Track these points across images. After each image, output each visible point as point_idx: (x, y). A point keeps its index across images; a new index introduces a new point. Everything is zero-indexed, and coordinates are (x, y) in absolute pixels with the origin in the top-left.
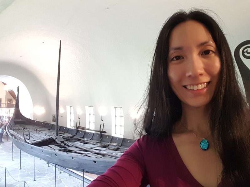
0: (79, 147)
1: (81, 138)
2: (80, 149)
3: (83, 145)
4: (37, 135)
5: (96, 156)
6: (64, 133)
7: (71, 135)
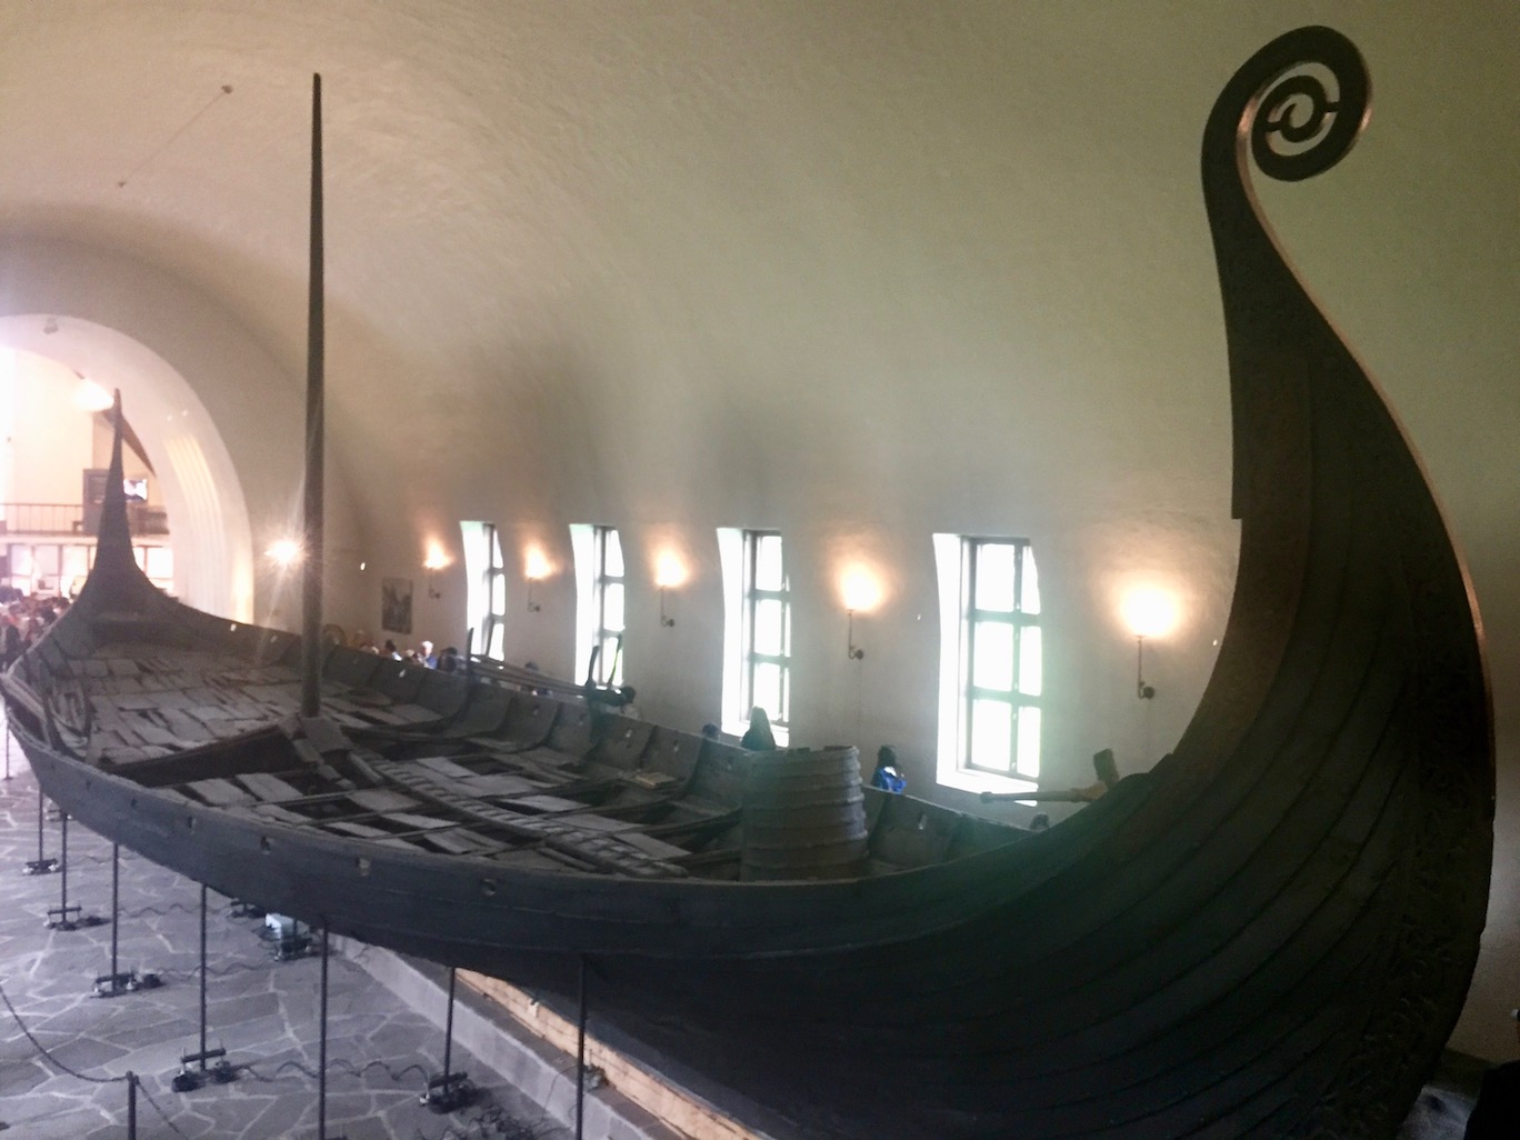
0: (418, 788)
1: (482, 735)
2: (409, 803)
3: (460, 780)
4: (207, 713)
5: (473, 846)
6: (397, 700)
7: (433, 717)
